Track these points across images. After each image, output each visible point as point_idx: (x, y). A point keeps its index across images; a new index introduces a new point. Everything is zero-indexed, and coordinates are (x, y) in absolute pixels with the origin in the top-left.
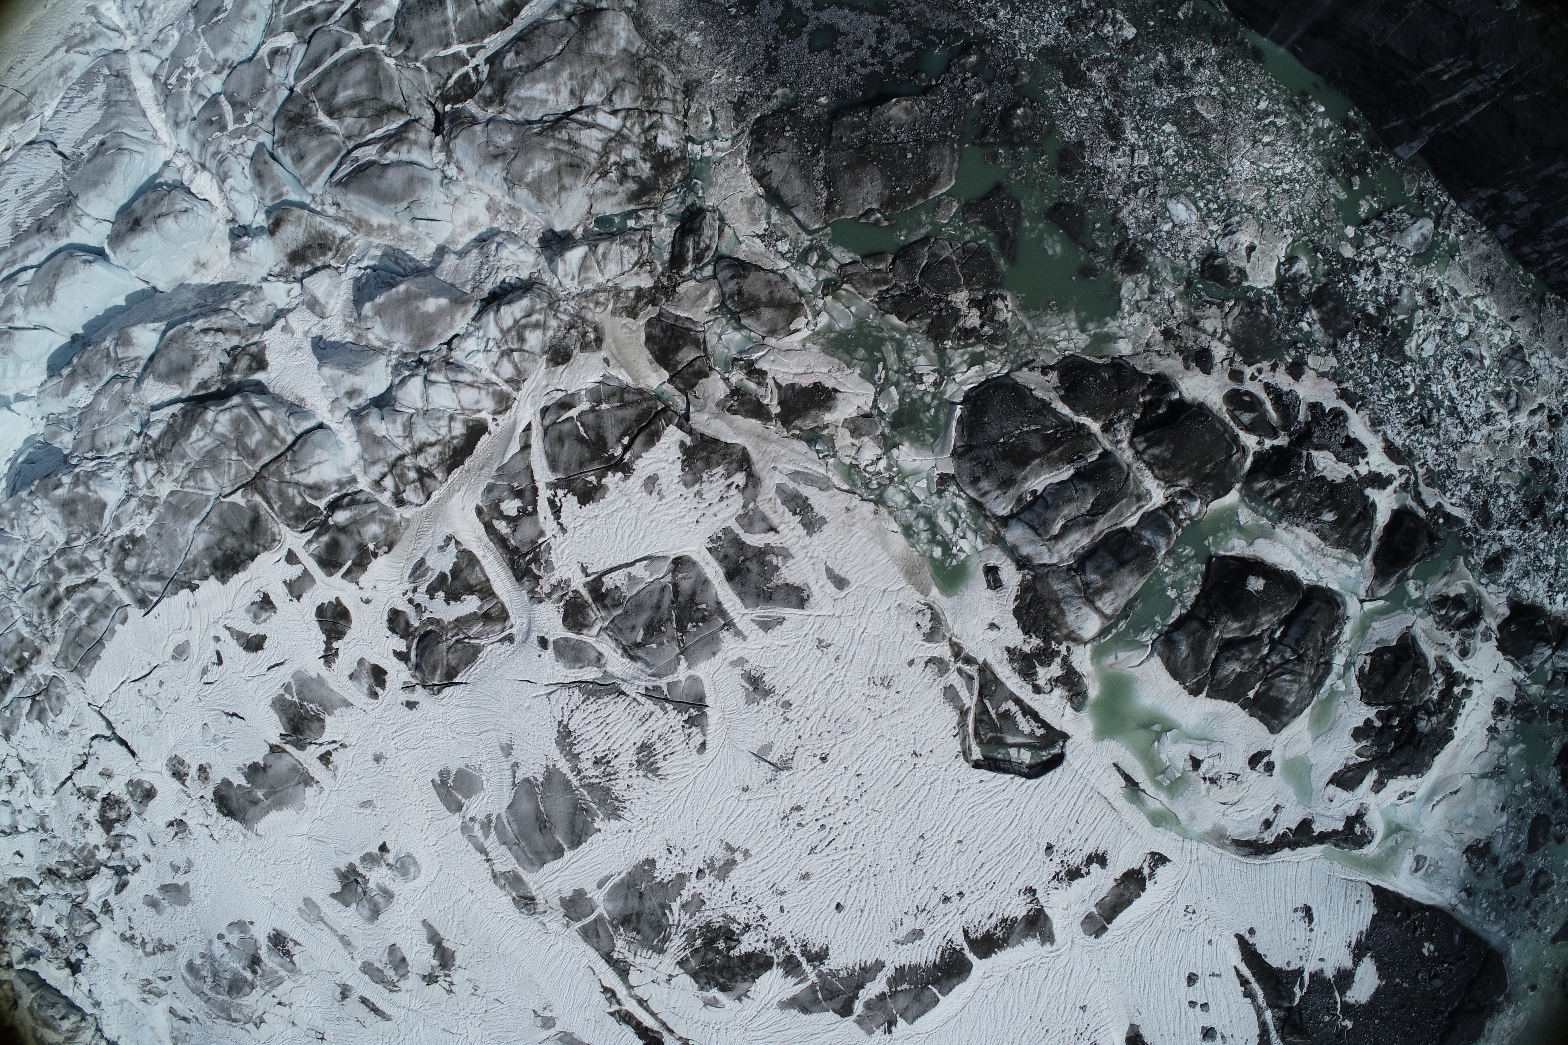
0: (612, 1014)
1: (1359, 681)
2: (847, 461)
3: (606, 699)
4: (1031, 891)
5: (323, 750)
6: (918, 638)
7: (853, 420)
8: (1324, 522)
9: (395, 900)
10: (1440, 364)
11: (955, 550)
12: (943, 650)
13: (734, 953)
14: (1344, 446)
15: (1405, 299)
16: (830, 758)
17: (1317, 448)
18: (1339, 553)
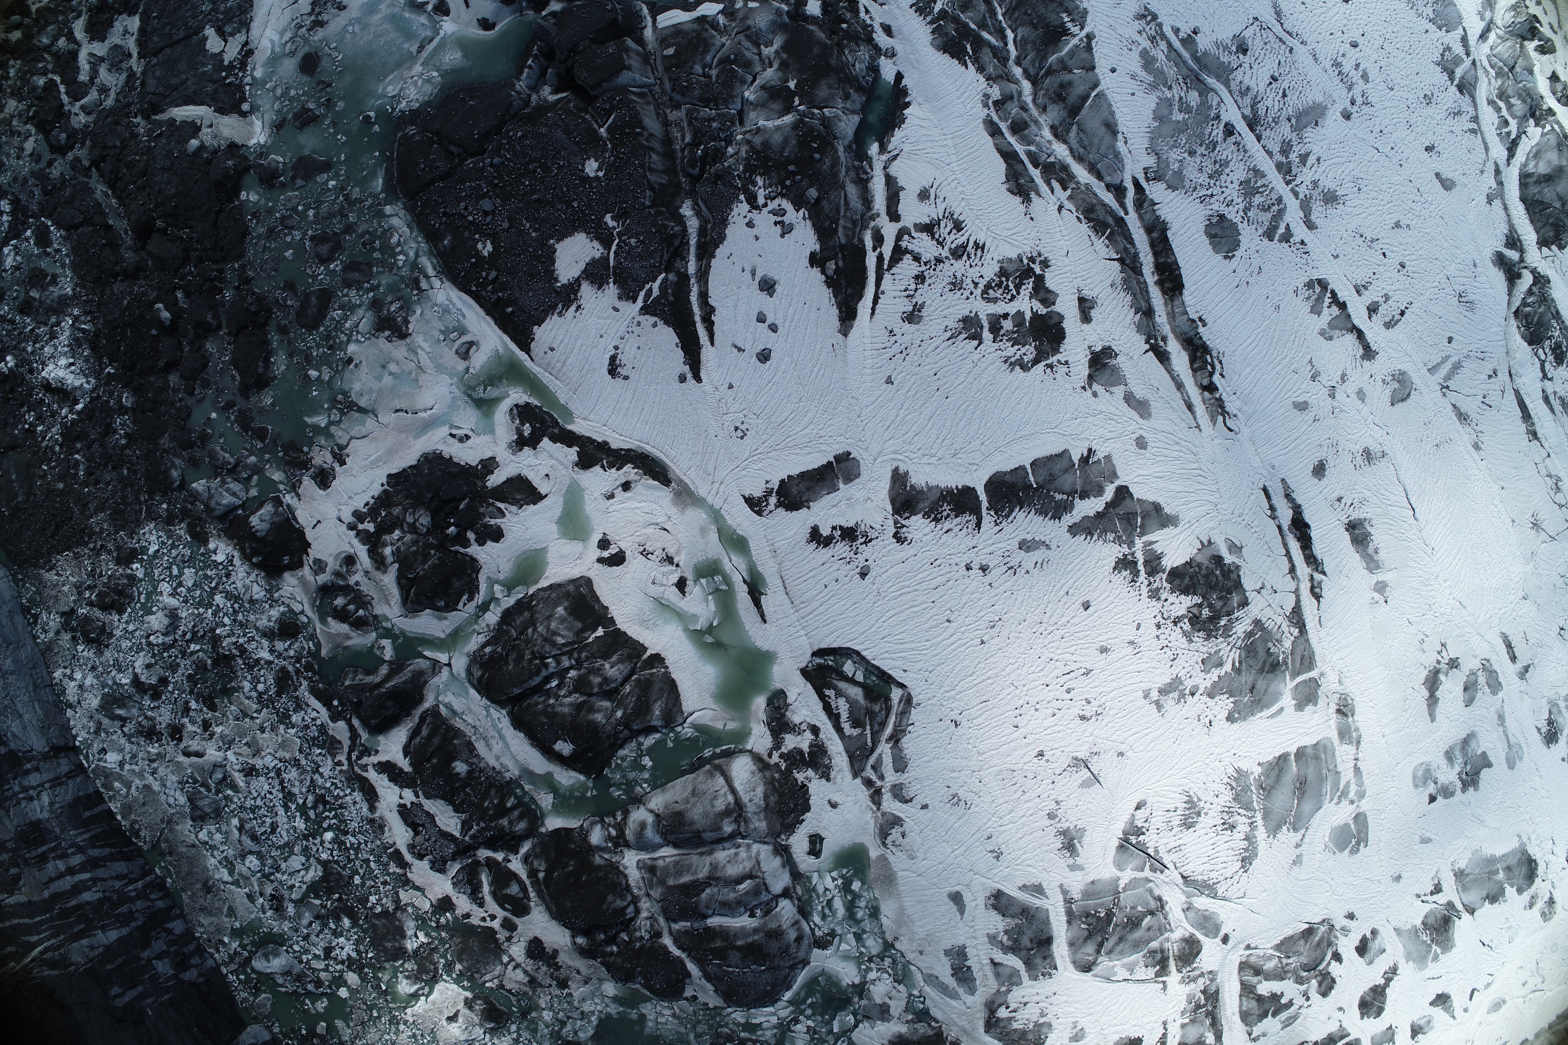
0: (1324, 573)
1: (477, 587)
2: (901, 987)
3: (1200, 878)
4: (899, 538)
5: (1435, 898)
6: (908, 825)
7: (883, 1020)
8: (466, 762)
9: (1447, 748)
10: (287, 844)
11: (840, 881)
12: (890, 805)
13: (1197, 600)
14: (423, 825)
15: (307, 917)
16: (1035, 753)
17: (452, 838)
18: (458, 723)
